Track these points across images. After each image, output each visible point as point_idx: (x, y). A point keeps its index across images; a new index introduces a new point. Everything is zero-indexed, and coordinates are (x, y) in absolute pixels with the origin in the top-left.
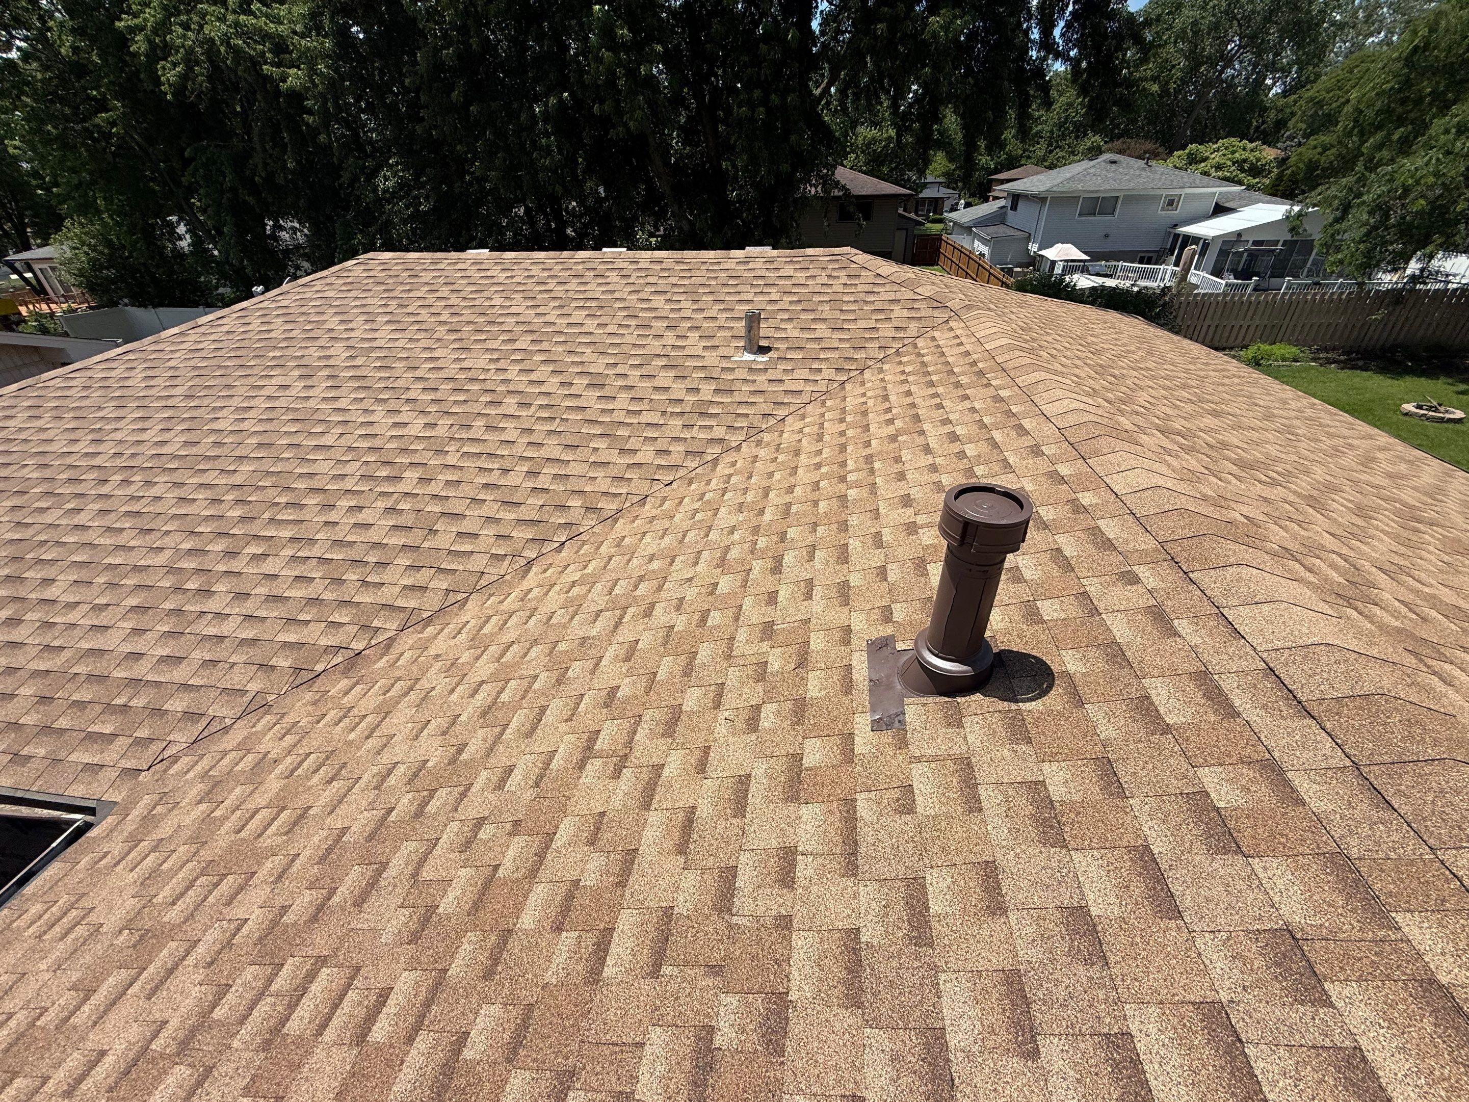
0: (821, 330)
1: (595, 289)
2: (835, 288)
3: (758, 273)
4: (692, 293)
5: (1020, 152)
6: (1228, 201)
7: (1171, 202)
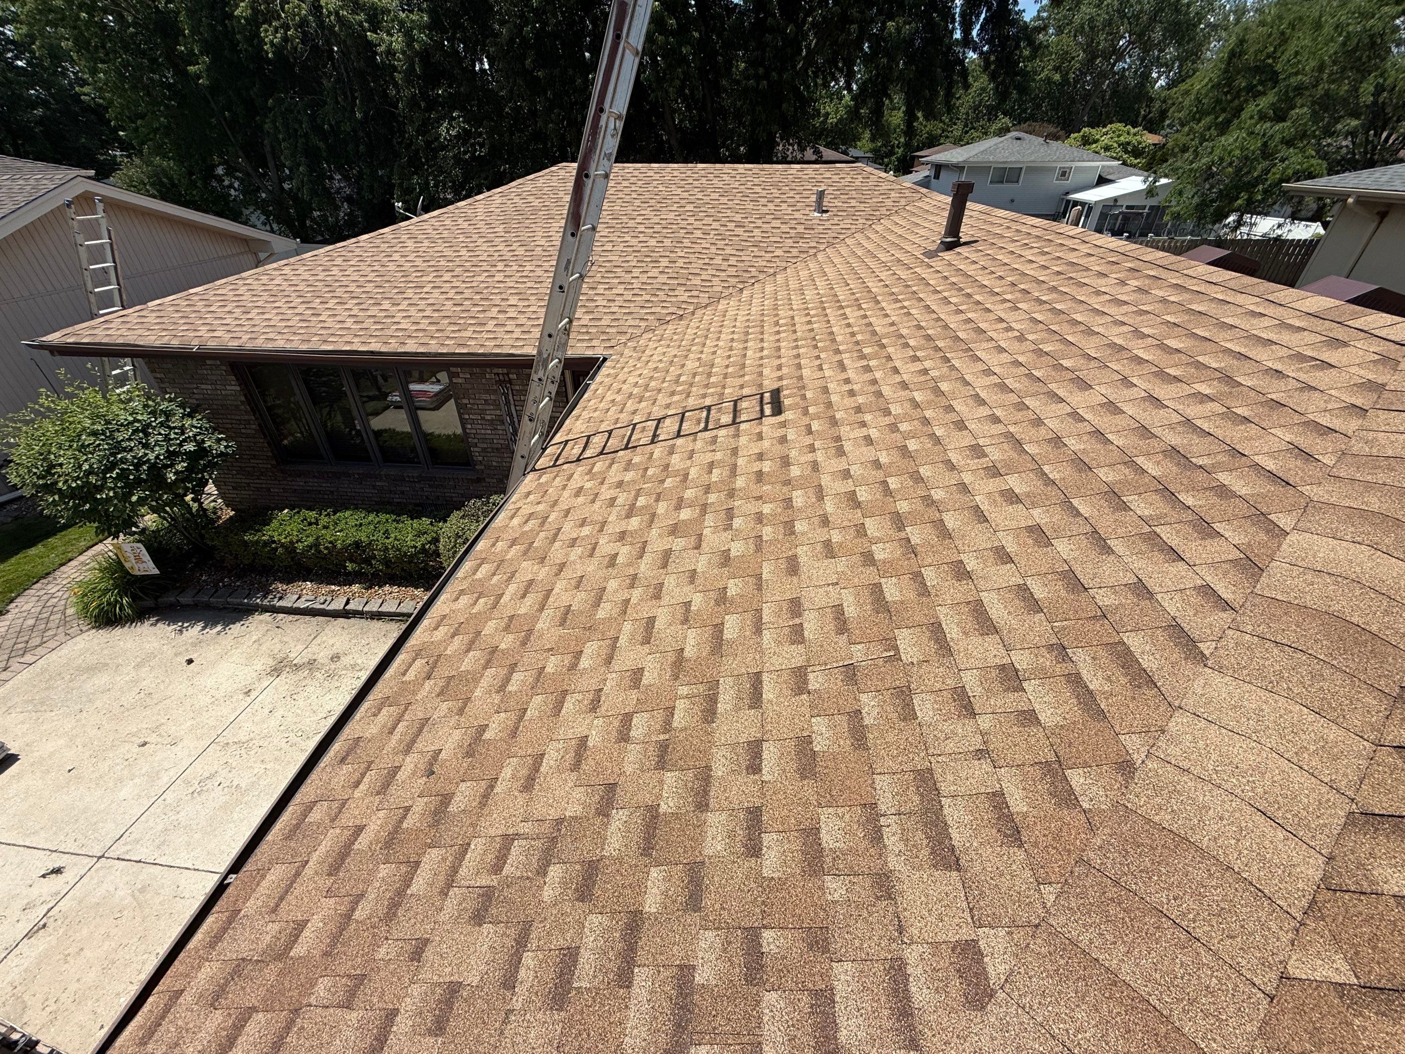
1: (717, 183)
2: (857, 184)
4: (775, 186)
5: (939, 132)
6: (1110, 174)
7: (1064, 174)
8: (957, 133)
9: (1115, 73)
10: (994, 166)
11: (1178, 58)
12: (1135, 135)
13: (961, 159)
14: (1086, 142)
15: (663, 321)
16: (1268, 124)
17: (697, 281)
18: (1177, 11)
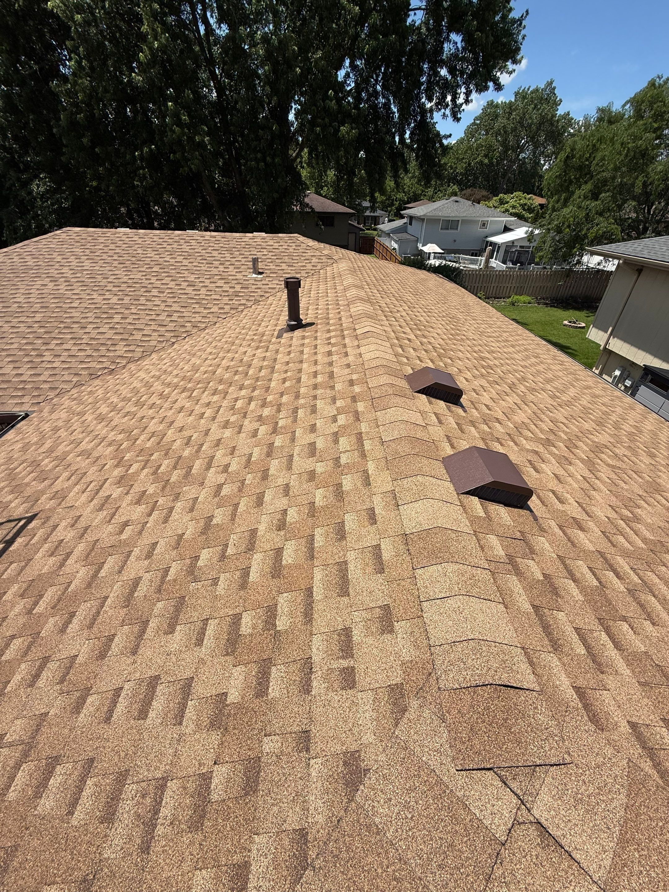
0: (284, 266)
1: (185, 247)
2: (291, 250)
3: (258, 243)
4: (229, 250)
5: (420, 192)
6: (511, 225)
7: (484, 225)
8: (430, 193)
9: (520, 160)
10: (442, 218)
11: (554, 153)
12: (529, 199)
13: (422, 214)
14: (502, 202)
15: (93, 376)
16: (588, 202)
17: (138, 336)
18: (552, 124)
